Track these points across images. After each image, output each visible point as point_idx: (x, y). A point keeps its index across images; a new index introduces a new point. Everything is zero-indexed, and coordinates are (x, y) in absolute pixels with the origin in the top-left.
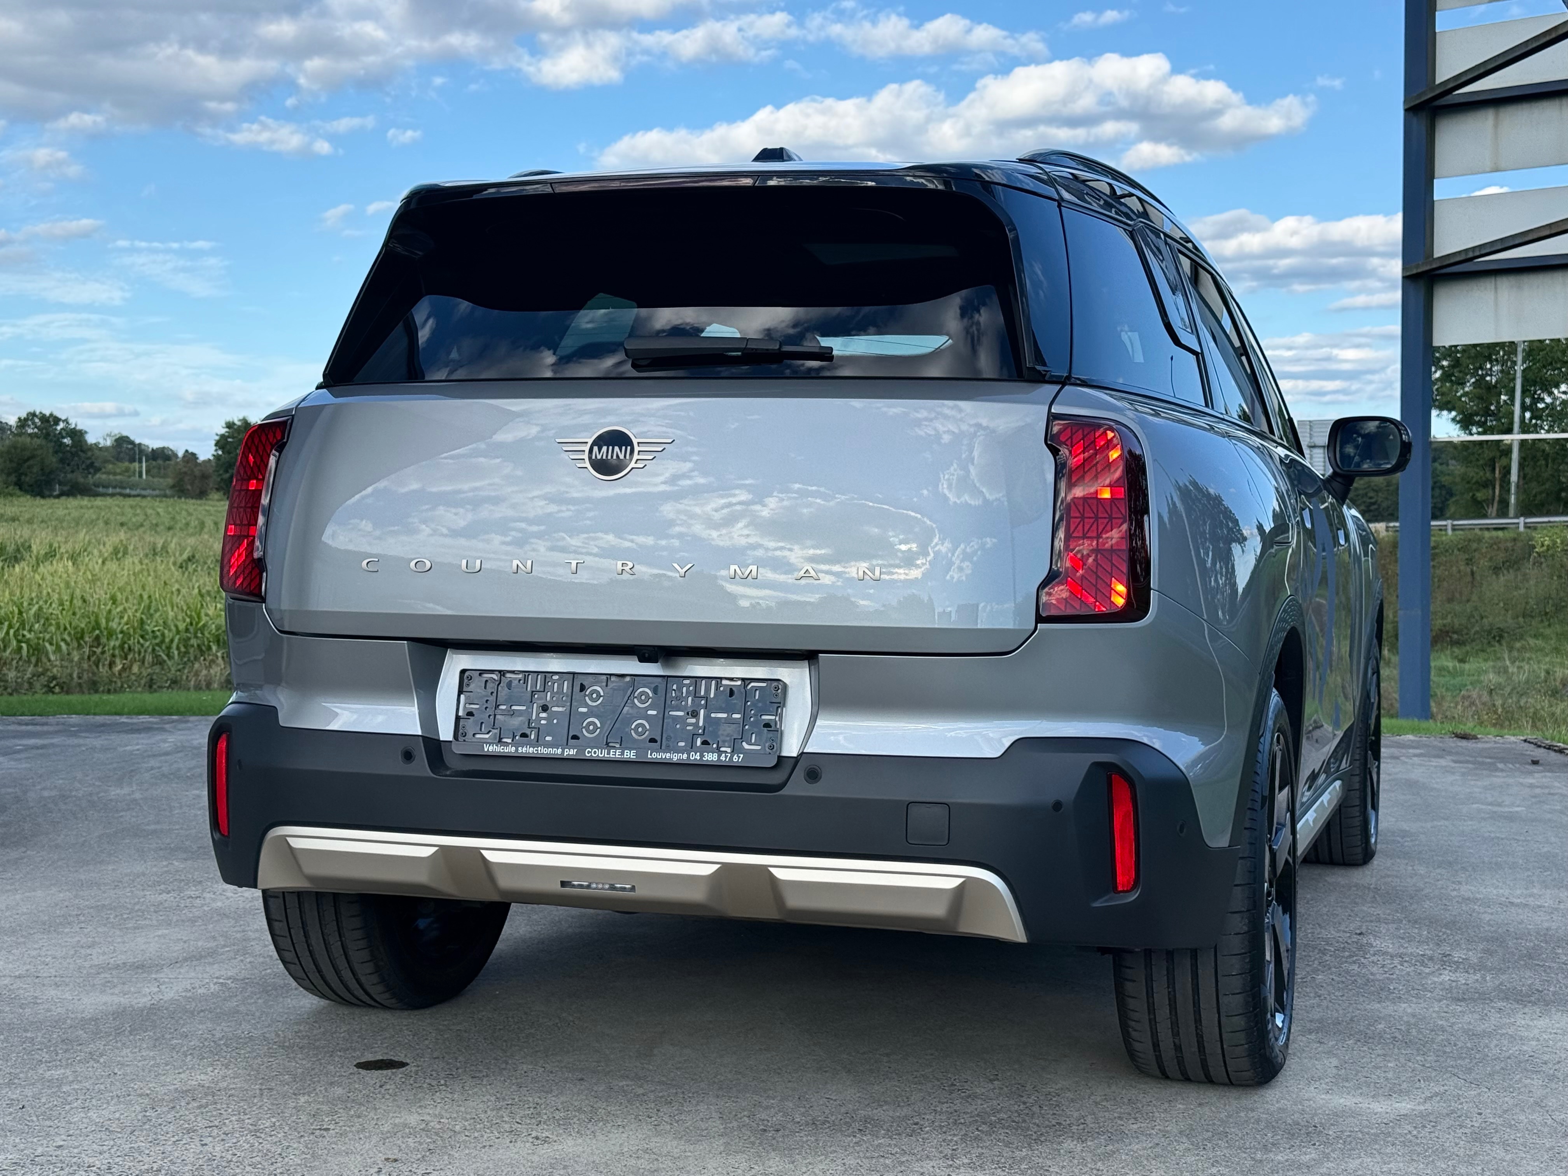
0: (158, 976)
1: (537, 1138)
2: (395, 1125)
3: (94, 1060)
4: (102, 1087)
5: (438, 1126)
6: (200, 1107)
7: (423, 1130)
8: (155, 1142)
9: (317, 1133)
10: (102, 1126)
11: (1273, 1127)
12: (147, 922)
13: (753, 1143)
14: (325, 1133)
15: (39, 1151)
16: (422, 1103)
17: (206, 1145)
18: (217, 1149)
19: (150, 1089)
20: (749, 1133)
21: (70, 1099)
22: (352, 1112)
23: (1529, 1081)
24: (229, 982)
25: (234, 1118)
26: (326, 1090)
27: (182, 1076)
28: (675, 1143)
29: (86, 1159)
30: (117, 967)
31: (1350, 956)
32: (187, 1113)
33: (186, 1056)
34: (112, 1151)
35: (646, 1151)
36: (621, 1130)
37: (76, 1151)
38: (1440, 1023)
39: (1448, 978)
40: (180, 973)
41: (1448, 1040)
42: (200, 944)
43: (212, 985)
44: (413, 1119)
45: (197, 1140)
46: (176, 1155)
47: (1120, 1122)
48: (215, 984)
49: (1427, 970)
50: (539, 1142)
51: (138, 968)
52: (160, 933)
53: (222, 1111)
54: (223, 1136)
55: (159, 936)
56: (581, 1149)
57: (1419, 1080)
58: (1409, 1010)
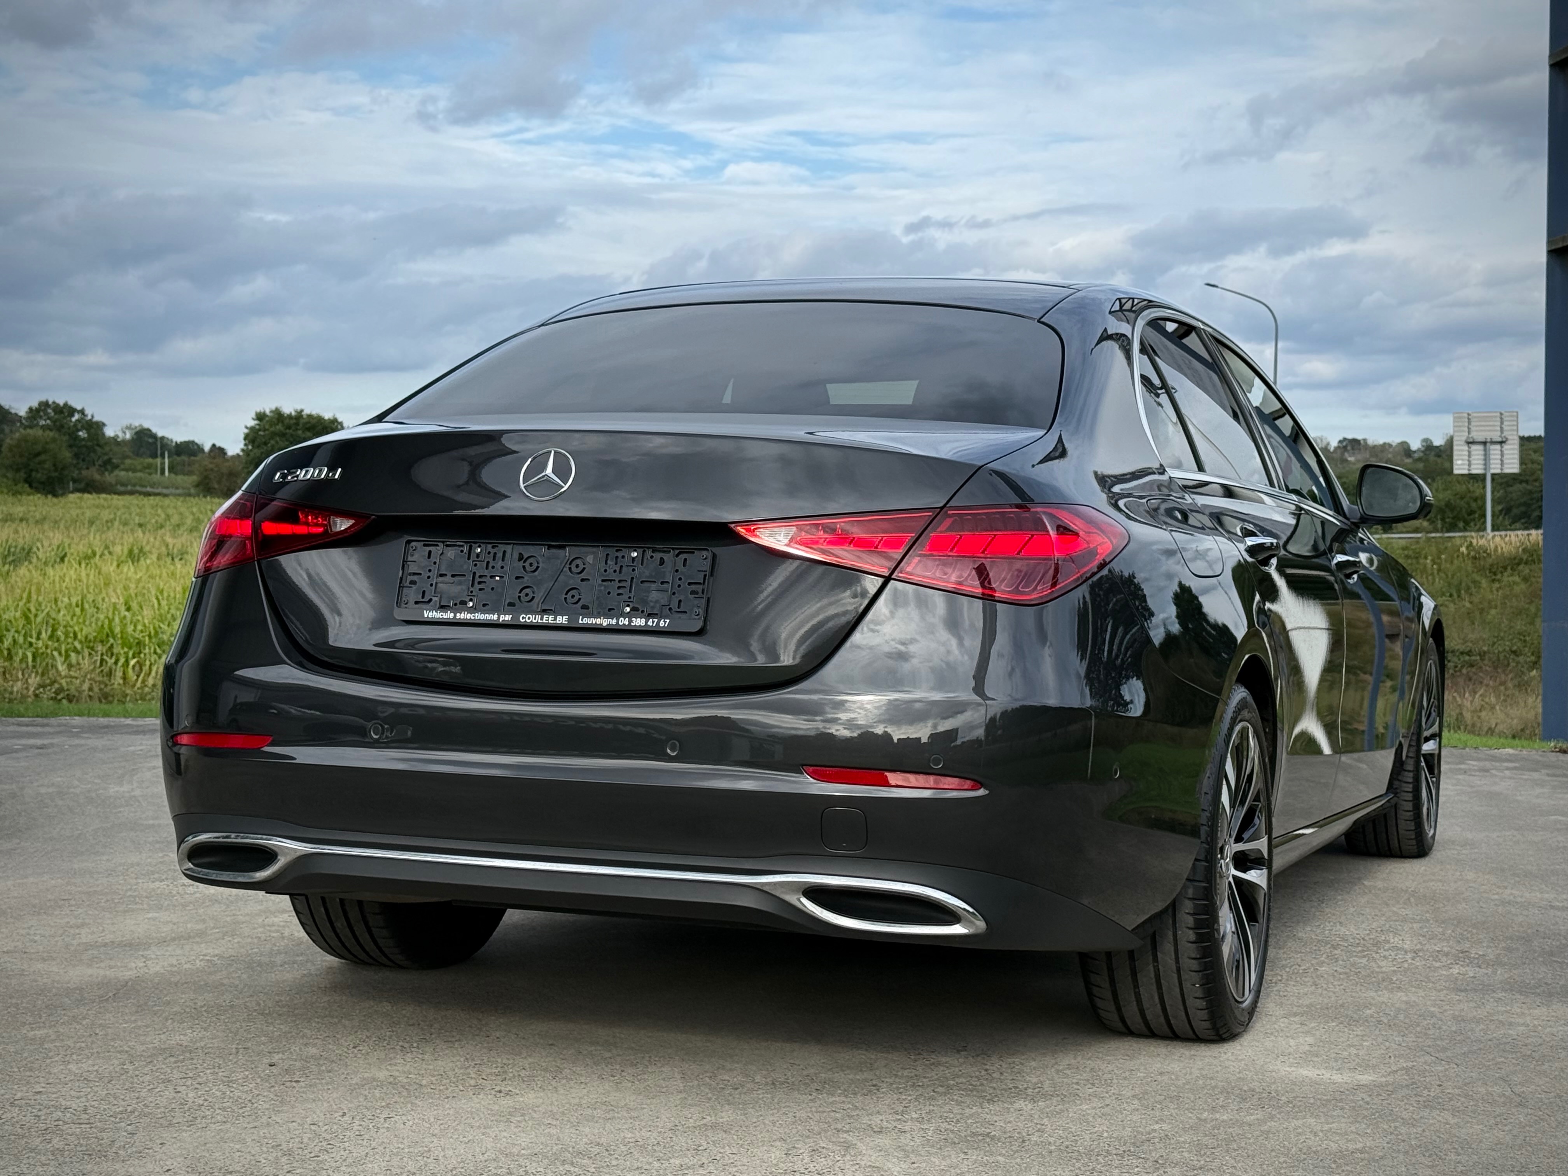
0: (146, 953)
1: (500, 1092)
2: (364, 1079)
3: (77, 1022)
4: (83, 1045)
5: (405, 1081)
6: (176, 1062)
7: (390, 1083)
8: (131, 1089)
9: (288, 1084)
10: (81, 1076)
11: (1228, 1093)
12: (138, 906)
13: (710, 1099)
14: (294, 1084)
15: (19, 1095)
16: (393, 1062)
17: (179, 1092)
18: (190, 1095)
19: (129, 1047)
20: (707, 1090)
21: (50, 1054)
22: (324, 1068)
23: (1503, 1059)
24: (216, 959)
25: (208, 1071)
26: (300, 1049)
27: (162, 1036)
28: (633, 1097)
29: (64, 1103)
30: (105, 945)
31: (1363, 951)
32: (164, 1066)
33: (167, 1020)
34: (89, 1097)
35: (604, 1103)
36: (583, 1086)
37: (54, 1096)
38: (1432, 1009)
39: (1457, 971)
40: (167, 951)
41: (1434, 1025)
42: (189, 926)
43: (197, 961)
44: (382, 1075)
45: (171, 1088)
46: (150, 1099)
47: (1076, 1087)
48: (201, 960)
49: (1438, 964)
50: (502, 1094)
51: (125, 946)
52: (150, 915)
53: (198, 1066)
54: (198, 1086)
55: (149, 919)
56: (541, 1101)
57: (1390, 1057)
58: (1404, 999)
